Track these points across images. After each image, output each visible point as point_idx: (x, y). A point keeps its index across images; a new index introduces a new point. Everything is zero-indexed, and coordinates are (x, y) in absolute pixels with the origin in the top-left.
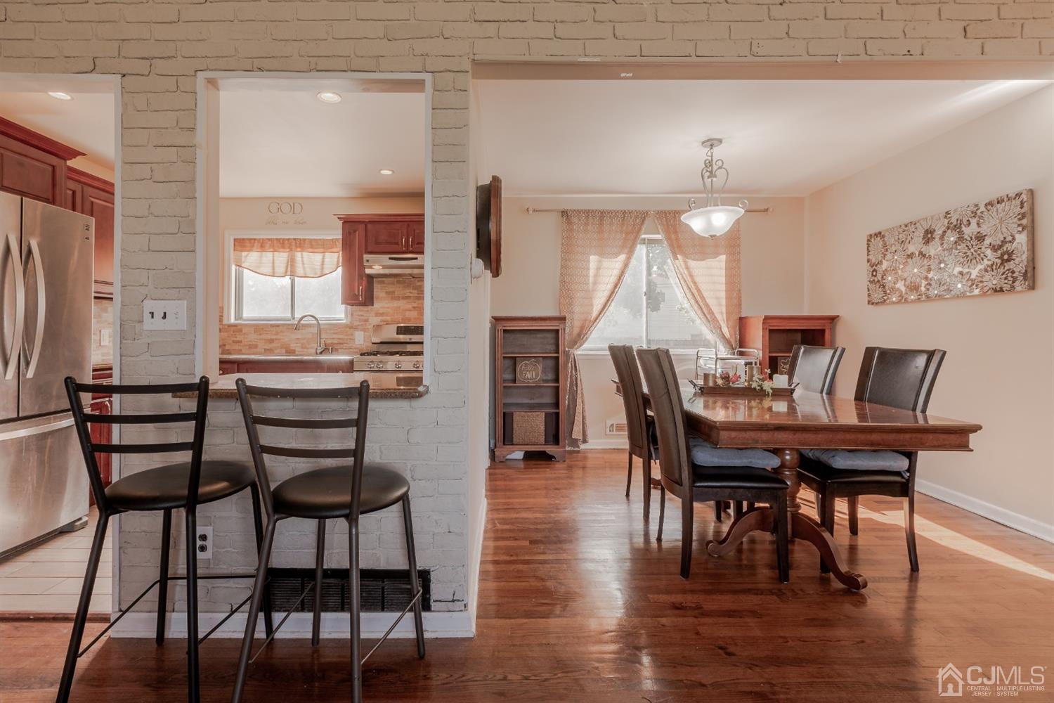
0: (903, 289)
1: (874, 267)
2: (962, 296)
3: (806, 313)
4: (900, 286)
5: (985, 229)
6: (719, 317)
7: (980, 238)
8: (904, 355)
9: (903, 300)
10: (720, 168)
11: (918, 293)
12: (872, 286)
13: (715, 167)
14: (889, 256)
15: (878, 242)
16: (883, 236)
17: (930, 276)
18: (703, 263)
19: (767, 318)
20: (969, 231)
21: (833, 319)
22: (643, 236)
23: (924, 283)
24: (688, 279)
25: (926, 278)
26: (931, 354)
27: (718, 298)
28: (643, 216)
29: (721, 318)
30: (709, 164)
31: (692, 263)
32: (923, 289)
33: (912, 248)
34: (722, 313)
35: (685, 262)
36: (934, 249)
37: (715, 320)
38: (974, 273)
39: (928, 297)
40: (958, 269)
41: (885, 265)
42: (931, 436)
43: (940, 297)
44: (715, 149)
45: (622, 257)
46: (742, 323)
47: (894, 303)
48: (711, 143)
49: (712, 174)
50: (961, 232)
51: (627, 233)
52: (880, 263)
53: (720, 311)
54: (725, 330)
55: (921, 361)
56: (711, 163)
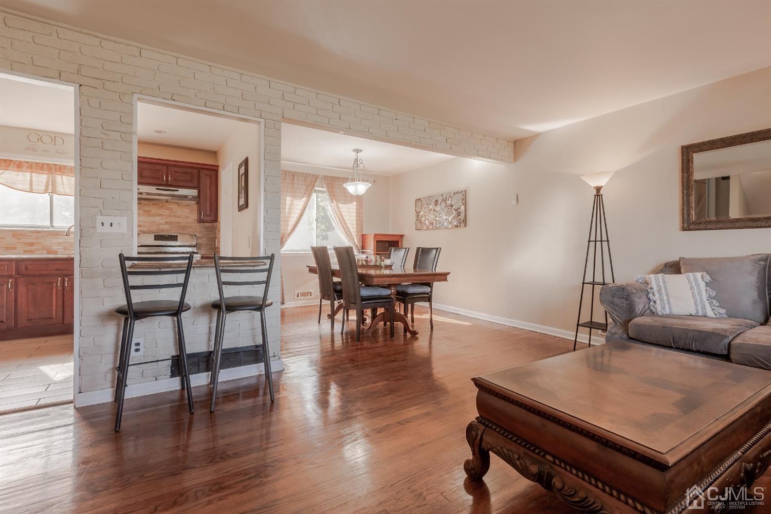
0: (428, 224)
1: (418, 213)
2: (446, 228)
3: (390, 233)
4: (427, 222)
5: (453, 203)
6: (353, 234)
7: (452, 206)
8: (429, 250)
9: (428, 228)
10: (361, 163)
11: (433, 226)
12: (418, 222)
13: (359, 163)
14: (423, 210)
15: (419, 203)
16: (421, 201)
17: (437, 219)
18: (345, 206)
19: (375, 235)
20: (449, 202)
21: (402, 236)
22: (316, 188)
23: (435, 222)
24: (338, 213)
25: (435, 220)
26: (437, 249)
27: (352, 224)
28: (316, 177)
29: (354, 234)
30: (356, 161)
31: (341, 205)
32: (434, 224)
33: (431, 207)
34: (354, 232)
35: (337, 204)
36: (438, 208)
37: (352, 235)
38: (450, 220)
39: (436, 228)
40: (445, 217)
41: (422, 213)
42: (437, 277)
43: (440, 228)
44: (359, 153)
45: (304, 199)
46: (363, 238)
47: (425, 229)
48: (358, 151)
49: (357, 166)
50: (446, 203)
51: (307, 186)
52: (420, 212)
53: (353, 230)
54: (356, 241)
55: (434, 252)
56: (357, 160)
